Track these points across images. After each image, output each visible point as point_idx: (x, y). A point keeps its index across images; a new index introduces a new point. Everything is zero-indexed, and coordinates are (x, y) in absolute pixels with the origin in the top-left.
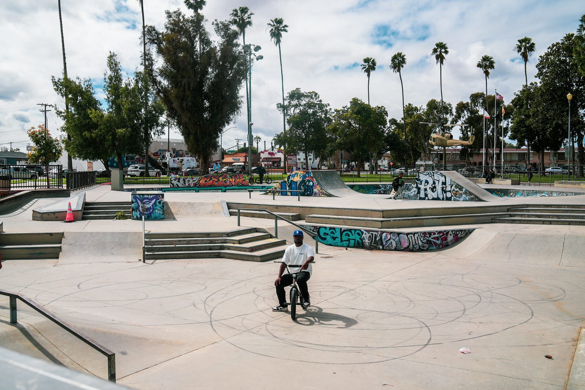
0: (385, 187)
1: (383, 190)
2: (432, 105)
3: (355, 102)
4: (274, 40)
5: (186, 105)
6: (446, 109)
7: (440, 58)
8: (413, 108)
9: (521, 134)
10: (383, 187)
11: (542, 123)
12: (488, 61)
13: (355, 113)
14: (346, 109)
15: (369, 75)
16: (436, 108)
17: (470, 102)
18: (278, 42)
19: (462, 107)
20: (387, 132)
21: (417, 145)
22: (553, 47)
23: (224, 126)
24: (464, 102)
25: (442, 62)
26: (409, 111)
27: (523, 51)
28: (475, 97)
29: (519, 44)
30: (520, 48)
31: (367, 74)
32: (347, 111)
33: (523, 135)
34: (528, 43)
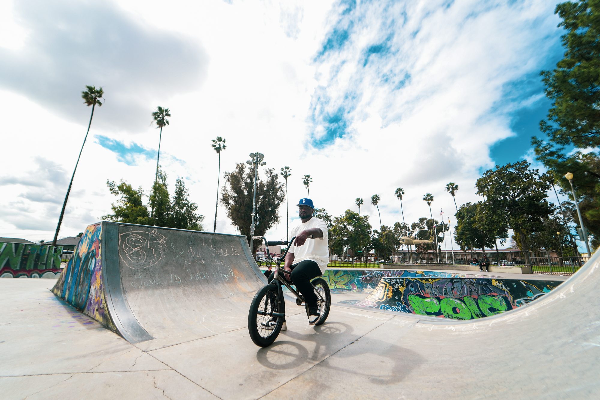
0: (371, 273)
1: (368, 276)
2: (397, 225)
3: (348, 212)
4: (306, 186)
5: (241, 215)
6: (405, 227)
7: (400, 196)
8: (385, 227)
9: (466, 236)
10: (369, 273)
11: (488, 225)
12: (430, 196)
13: (348, 219)
14: (342, 217)
15: (359, 207)
16: (400, 226)
17: (419, 222)
18: (308, 186)
19: (414, 226)
20: (372, 237)
21: (390, 247)
22: (487, 173)
23: (267, 230)
24: (416, 223)
25: (401, 199)
26: (383, 228)
27: (451, 189)
28: (422, 220)
29: (447, 187)
30: (448, 189)
31: (358, 206)
32: (343, 218)
33: (467, 236)
34: (454, 185)
